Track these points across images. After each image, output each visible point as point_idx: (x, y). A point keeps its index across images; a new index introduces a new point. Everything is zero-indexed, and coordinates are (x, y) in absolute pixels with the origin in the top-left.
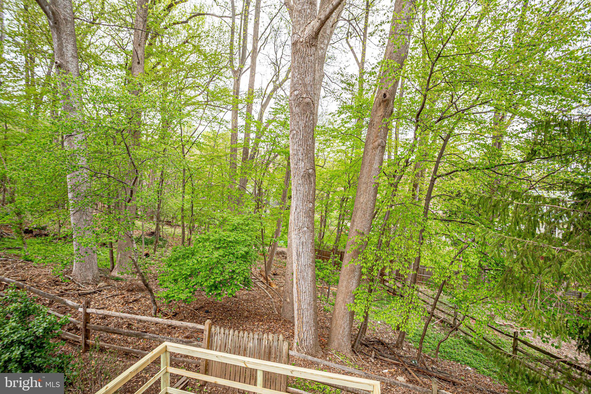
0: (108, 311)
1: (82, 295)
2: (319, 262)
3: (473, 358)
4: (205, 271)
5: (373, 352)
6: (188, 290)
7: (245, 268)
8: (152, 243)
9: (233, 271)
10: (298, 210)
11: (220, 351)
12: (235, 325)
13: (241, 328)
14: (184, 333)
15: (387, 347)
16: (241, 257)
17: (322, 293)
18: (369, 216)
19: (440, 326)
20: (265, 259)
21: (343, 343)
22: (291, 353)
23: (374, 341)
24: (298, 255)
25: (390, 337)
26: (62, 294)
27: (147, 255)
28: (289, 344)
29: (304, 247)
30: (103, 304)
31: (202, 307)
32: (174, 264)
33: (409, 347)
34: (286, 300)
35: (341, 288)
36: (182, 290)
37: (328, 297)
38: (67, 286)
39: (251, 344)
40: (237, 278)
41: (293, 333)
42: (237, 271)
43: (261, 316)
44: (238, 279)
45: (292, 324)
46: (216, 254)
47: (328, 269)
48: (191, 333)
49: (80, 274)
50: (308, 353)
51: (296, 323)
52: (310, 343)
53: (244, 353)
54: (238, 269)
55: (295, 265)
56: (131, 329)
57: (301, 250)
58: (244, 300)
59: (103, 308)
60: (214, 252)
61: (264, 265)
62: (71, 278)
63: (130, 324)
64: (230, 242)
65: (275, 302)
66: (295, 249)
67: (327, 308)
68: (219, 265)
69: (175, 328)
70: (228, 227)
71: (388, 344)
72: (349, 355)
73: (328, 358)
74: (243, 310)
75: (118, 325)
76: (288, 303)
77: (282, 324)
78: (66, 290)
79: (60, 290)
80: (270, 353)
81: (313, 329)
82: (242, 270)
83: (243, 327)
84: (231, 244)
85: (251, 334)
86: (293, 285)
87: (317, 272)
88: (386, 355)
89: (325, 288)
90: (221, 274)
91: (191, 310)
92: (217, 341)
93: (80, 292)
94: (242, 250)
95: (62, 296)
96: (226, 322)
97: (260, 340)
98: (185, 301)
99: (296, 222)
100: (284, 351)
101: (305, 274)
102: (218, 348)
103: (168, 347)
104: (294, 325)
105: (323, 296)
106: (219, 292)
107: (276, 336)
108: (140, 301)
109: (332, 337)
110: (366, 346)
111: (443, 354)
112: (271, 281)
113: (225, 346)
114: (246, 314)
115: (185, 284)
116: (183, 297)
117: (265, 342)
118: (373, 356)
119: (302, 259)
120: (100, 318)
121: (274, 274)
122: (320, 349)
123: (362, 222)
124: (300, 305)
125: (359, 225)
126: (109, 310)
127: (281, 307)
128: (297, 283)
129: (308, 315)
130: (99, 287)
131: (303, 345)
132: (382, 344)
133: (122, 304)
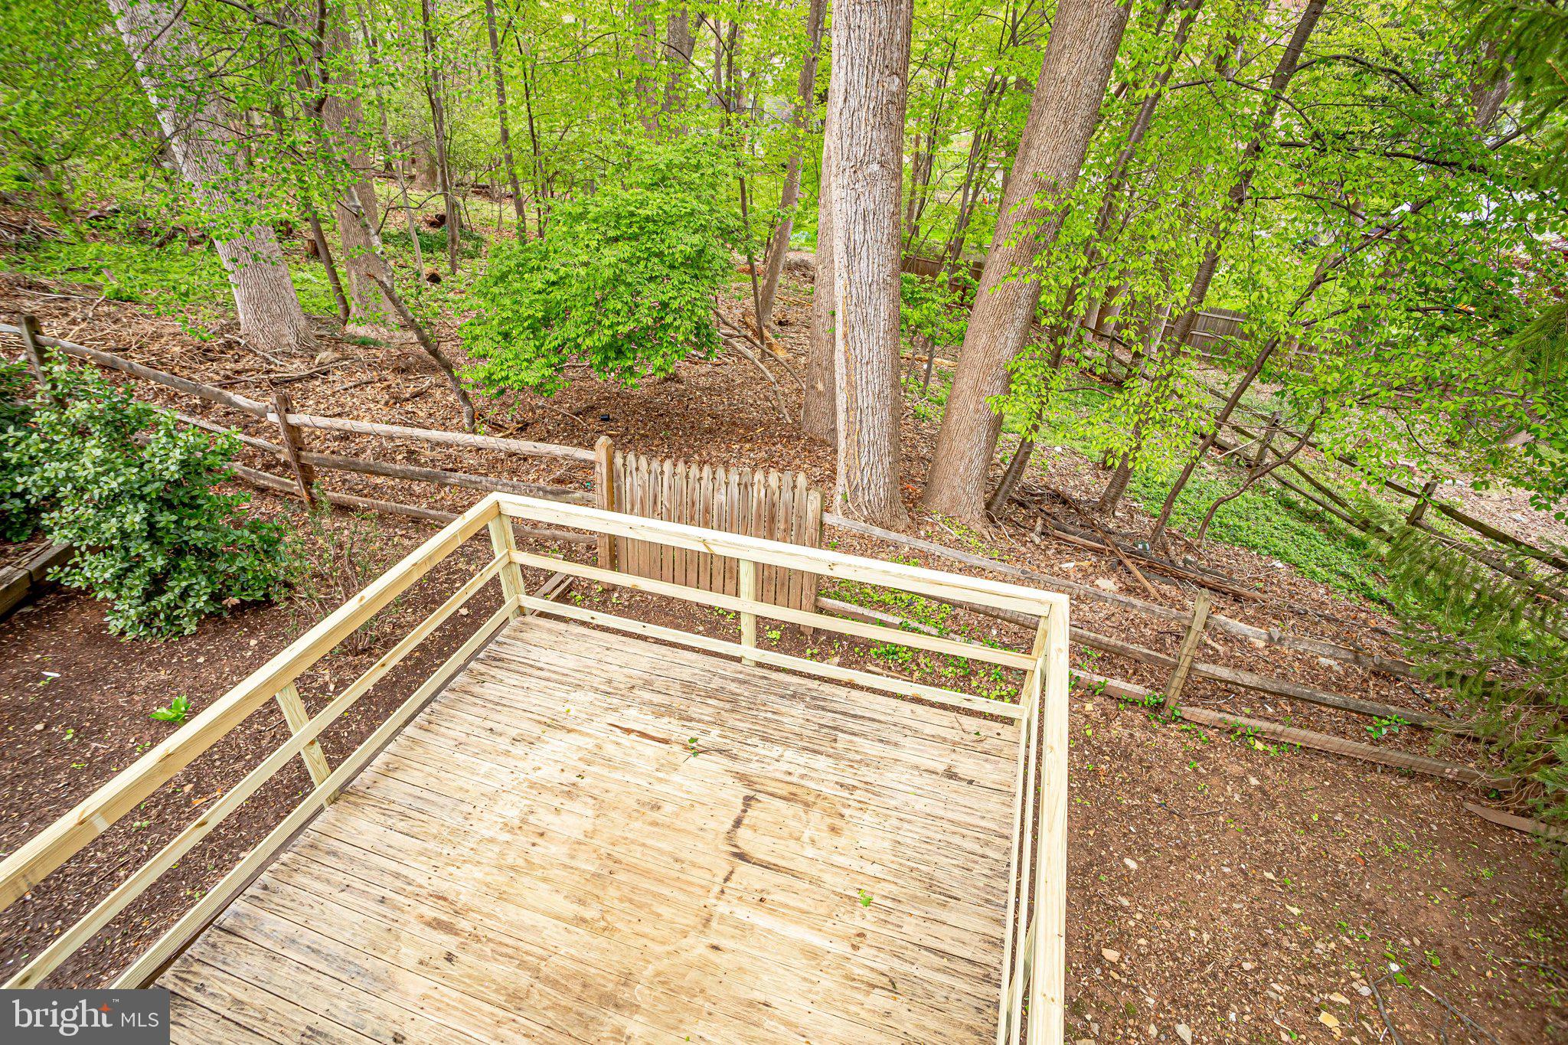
0: (354, 422)
1: (281, 383)
2: (911, 282)
3: (1293, 541)
4: (584, 306)
5: (1039, 521)
6: (543, 360)
7: (698, 296)
8: (443, 247)
9: (664, 305)
10: (853, 102)
11: (643, 515)
12: (680, 449)
13: (696, 457)
14: (550, 471)
15: (1077, 509)
16: (682, 264)
17: (909, 373)
18: (1081, 127)
19: (1220, 464)
20: (754, 281)
21: (964, 498)
22: (828, 519)
23: (1042, 495)
24: (851, 253)
25: (1088, 486)
26: (229, 383)
27: (434, 279)
28: (823, 497)
29: (870, 227)
30: (338, 404)
31: (592, 408)
32: (496, 290)
33: (1131, 512)
34: (813, 387)
35: (972, 354)
36: (526, 360)
37: (926, 382)
38: (236, 361)
39: (721, 497)
40: (676, 324)
41: (834, 471)
42: (675, 305)
43: (748, 429)
44: (678, 328)
45: (829, 449)
46: (611, 255)
47: (934, 301)
48: (570, 469)
49: (262, 331)
50: (870, 520)
51: (842, 445)
52: (877, 494)
53: (705, 517)
54: (675, 298)
55: (840, 284)
56: (417, 462)
57: (859, 238)
58: (703, 390)
59: (339, 415)
60: (606, 251)
61: (752, 299)
62: (243, 342)
63: (411, 452)
64: (647, 219)
65: (784, 394)
66: (841, 233)
67: (921, 410)
68: (622, 288)
69: (525, 459)
70: (641, 177)
71: (1080, 502)
72: (978, 527)
73: (922, 533)
74: (700, 412)
75: (382, 454)
76: (820, 394)
77: (804, 449)
78: (238, 372)
79: (222, 373)
80: (772, 519)
81: (887, 460)
82: (688, 302)
83: (700, 455)
84: (651, 226)
85: (721, 472)
86: (834, 345)
87: (904, 309)
88: (1071, 528)
89: (920, 360)
90: (631, 312)
91: (564, 416)
92: (632, 490)
93: (272, 376)
94: (683, 242)
95: (231, 386)
96: (656, 442)
97: (745, 487)
98: (539, 388)
99: (846, 145)
100: (810, 515)
101: (871, 310)
102: (638, 506)
103: (503, 506)
104: (836, 451)
105: (911, 379)
106: (630, 363)
107: (787, 477)
108: (431, 395)
109: (936, 481)
110: (1022, 504)
111: (1217, 530)
112: (773, 340)
113: (655, 503)
114: (708, 422)
115: (532, 343)
116: (531, 378)
117: (758, 493)
118: (1038, 529)
119: (864, 264)
120: (336, 439)
121: (781, 323)
122: (903, 509)
123: (1055, 149)
124: (852, 399)
125: (1045, 161)
126: (357, 418)
127: (800, 406)
128: (845, 335)
129: (875, 424)
130: (321, 364)
131: (860, 500)
132: (1065, 502)
133: (386, 404)
